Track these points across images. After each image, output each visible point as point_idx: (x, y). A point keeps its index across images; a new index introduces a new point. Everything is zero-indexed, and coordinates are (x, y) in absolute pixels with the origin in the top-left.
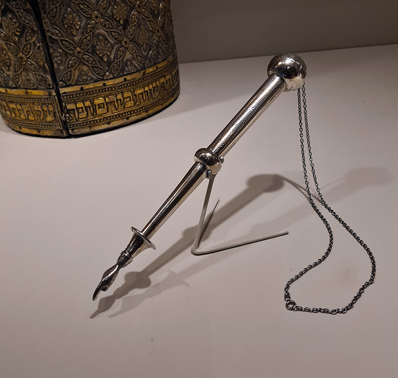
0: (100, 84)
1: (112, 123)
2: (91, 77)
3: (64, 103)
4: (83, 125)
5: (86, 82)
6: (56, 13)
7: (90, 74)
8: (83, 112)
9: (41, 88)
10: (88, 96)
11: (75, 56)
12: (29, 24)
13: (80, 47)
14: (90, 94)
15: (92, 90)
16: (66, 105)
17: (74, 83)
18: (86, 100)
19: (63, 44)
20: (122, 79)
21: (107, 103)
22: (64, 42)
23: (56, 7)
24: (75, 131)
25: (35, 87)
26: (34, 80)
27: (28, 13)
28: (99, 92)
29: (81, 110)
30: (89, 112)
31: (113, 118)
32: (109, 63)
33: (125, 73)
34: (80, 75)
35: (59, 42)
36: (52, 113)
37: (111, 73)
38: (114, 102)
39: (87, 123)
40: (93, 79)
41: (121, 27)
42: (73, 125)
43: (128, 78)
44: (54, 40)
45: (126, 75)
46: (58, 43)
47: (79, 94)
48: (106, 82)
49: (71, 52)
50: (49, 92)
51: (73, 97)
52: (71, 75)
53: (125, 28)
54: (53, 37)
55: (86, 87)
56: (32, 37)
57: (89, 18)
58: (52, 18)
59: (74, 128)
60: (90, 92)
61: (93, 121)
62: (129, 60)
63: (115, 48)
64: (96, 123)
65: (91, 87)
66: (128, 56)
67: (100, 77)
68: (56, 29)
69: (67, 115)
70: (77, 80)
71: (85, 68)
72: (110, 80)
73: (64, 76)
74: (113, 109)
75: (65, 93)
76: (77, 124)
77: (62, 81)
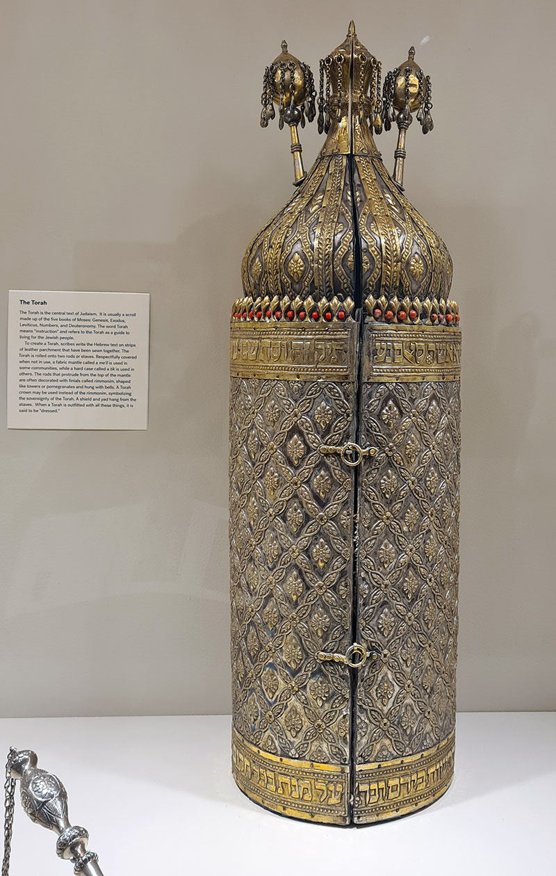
0: (398, 761)
1: (401, 810)
2: (391, 752)
3: (357, 783)
4: (370, 813)
5: (385, 759)
6: (373, 681)
7: (391, 750)
8: (375, 795)
9: (334, 762)
10: (384, 776)
11: (380, 728)
12: (341, 690)
13: (387, 718)
14: (387, 773)
15: (389, 768)
16: (358, 786)
17: (372, 760)
18: (380, 781)
19: (372, 715)
20: (419, 756)
21: (401, 784)
22: (373, 713)
23: (374, 675)
24: (361, 819)
25: (325, 761)
26: (327, 752)
27: (343, 679)
28: (396, 771)
29: (373, 793)
30: (381, 795)
31: (403, 804)
32: (411, 736)
33: (423, 748)
34: (381, 750)
35: (369, 712)
36: (339, 794)
37: (411, 748)
38: (408, 783)
39: (376, 809)
40: (392, 755)
41: (427, 696)
42: (361, 811)
43: (425, 754)
44: (364, 709)
45: (424, 751)
46: (367, 713)
47: (376, 773)
48: (404, 759)
49: (378, 724)
50: (342, 768)
51: (369, 776)
52: (372, 750)
53: (429, 697)
54: (364, 706)
55: (384, 764)
56: (341, 704)
57: (401, 687)
58: (368, 687)
59: (361, 815)
60: (387, 770)
61: (383, 807)
62: (428, 733)
63: (419, 719)
64: (384, 809)
65: (390, 764)
66: (428, 728)
67: (399, 753)
68: (369, 698)
69: (358, 799)
70: (377, 756)
71: (387, 742)
72: (408, 757)
73: (364, 751)
74: (405, 792)
75: (361, 771)
76: (365, 811)
77: (361, 756)
